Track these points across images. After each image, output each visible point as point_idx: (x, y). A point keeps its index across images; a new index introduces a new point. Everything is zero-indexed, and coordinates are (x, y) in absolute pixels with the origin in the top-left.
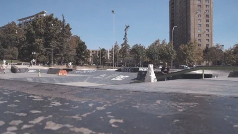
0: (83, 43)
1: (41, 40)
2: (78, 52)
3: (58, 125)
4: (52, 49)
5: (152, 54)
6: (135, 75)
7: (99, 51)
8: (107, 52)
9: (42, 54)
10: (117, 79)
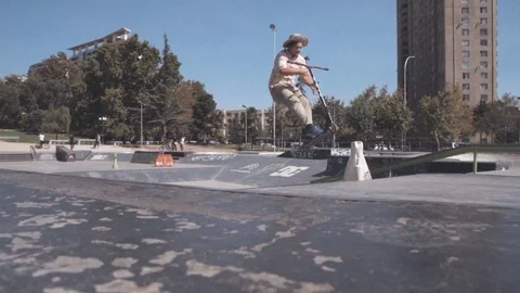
0: (209, 97)
1: (117, 90)
2: (196, 114)
3: (211, 267)
4: (142, 110)
5: (360, 120)
6: (322, 165)
7: (243, 114)
8: (260, 115)
9: (121, 121)
10: (281, 174)
